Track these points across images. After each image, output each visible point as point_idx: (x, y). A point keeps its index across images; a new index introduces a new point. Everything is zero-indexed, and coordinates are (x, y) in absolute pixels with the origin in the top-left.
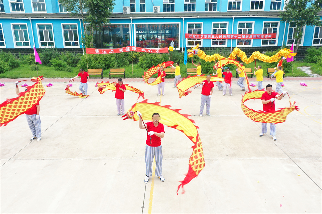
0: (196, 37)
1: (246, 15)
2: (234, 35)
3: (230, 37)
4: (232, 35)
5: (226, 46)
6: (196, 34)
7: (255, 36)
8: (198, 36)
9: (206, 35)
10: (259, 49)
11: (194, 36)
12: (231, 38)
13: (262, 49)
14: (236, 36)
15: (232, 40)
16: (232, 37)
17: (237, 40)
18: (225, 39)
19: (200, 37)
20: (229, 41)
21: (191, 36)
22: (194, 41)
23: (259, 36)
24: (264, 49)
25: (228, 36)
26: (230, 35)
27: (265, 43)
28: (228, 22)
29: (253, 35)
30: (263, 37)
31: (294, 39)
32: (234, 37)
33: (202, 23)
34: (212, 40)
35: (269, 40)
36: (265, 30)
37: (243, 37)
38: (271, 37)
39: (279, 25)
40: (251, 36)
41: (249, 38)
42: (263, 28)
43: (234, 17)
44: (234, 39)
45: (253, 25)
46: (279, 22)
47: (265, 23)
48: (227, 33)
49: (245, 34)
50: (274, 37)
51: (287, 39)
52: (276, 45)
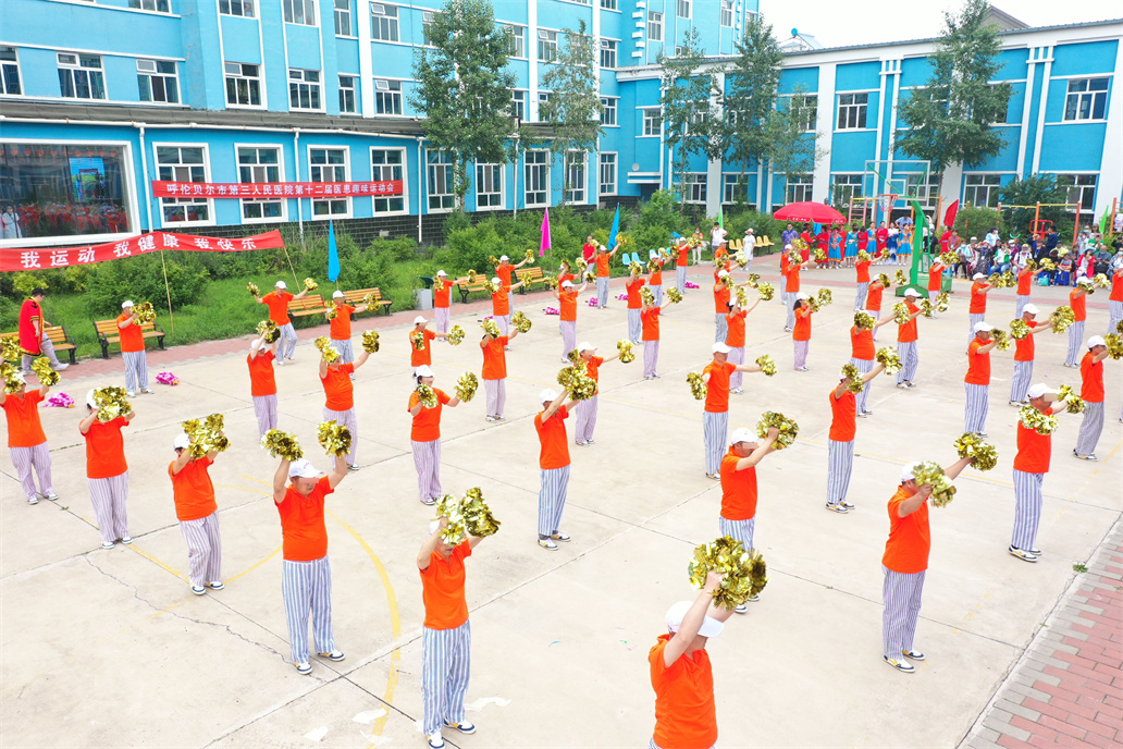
0: (192, 191)
2: (305, 185)
3: (294, 191)
4: (299, 184)
5: (284, 218)
6: (188, 183)
7: (356, 188)
8: (197, 187)
9: (224, 185)
10: (385, 224)
11: (184, 188)
12: (299, 196)
13: (377, 224)
14: (309, 189)
15: (299, 199)
16: (299, 190)
18: (278, 197)
19: (204, 191)
20: (293, 202)
21: (175, 190)
22: (185, 204)
23: (365, 189)
24: (381, 224)
25: (288, 190)
26: (294, 184)
27: (380, 206)
28: (280, 147)
29: (351, 184)
30: (373, 189)
31: (441, 196)
32: (305, 192)
33: (205, 145)
34: (241, 200)
35: (388, 198)
36: (376, 170)
37: (329, 191)
38: (390, 189)
39: (404, 156)
40: (347, 187)
41: (343, 195)
42: (372, 165)
43: (297, 130)
44: (305, 196)
45: (347, 156)
46: (404, 148)
47: (374, 152)
48: (282, 178)
49: (329, 181)
50: (399, 191)
51: (428, 196)
52: (406, 211)
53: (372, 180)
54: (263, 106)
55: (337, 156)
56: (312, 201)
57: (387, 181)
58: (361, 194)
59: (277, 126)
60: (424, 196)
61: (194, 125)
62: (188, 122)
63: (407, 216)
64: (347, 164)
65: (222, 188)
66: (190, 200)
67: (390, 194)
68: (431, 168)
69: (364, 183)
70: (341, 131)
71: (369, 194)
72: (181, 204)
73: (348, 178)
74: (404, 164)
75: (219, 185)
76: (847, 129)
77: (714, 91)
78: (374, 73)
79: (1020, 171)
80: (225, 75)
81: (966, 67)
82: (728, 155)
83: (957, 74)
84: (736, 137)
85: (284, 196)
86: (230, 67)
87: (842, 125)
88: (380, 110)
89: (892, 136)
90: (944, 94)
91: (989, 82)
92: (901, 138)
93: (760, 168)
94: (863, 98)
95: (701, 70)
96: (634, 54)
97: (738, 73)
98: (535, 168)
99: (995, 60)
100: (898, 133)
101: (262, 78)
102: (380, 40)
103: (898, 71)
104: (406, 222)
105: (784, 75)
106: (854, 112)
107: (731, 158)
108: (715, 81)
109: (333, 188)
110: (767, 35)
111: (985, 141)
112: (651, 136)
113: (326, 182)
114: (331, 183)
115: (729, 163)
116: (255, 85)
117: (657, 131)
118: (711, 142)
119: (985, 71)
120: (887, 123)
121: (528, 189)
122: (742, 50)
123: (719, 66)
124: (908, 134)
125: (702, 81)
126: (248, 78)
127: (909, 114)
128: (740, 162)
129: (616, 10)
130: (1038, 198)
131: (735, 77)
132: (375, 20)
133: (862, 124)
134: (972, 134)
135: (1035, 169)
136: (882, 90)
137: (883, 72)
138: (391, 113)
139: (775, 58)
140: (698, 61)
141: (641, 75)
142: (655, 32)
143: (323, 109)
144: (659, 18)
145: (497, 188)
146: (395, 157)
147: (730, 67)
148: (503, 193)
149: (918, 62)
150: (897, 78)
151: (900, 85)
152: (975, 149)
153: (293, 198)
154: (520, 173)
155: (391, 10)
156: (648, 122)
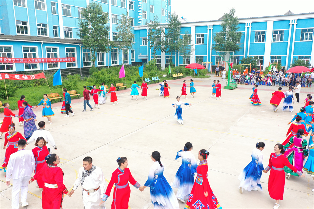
0: (8, 60)
1: (51, 41)
2: (45, 59)
3: (42, 60)
4: (43, 58)
5: (38, 69)
6: (6, 58)
7: (61, 60)
8: (9, 59)
9: (18, 58)
10: (70, 70)
11: (5, 59)
13: (68, 71)
15: (43, 63)
18: (36, 62)
19: (12, 60)
21: (2, 60)
22: (5, 65)
24: (69, 71)
25: (40, 60)
26: (41, 58)
27: (69, 65)
28: (37, 47)
29: (60, 58)
31: (87, 62)
32: (45, 61)
33: (12, 46)
34: (24, 63)
35: (71, 63)
36: (67, 54)
37: (52, 60)
39: (75, 50)
40: (58, 60)
41: (57, 62)
43: (42, 42)
45: (58, 50)
46: (76, 48)
47: (66, 49)
48: (37, 56)
50: (74, 60)
51: (83, 62)
52: (76, 67)
53: (66, 57)
54: (29, 34)
55: (55, 50)
56: (47, 63)
57: (70, 58)
58: (63, 61)
59: (36, 40)
60: (82, 62)
61: (8, 40)
62: (6, 39)
64: (58, 52)
65: (18, 60)
66: (7, 63)
67: (71, 61)
68: (84, 54)
69: (63, 58)
70: (56, 42)
71: (65, 61)
72: (4, 65)
73: (58, 56)
74: (75, 52)
76: (199, 44)
77: (163, 33)
78: (63, 25)
79: (244, 55)
80: (16, 25)
81: (231, 28)
82: (167, 50)
83: (228, 29)
84: (169, 46)
85: (38, 62)
86: (18, 22)
87: (197, 43)
88: (66, 36)
89: (211, 46)
90: (224, 35)
91: (236, 32)
92: (214, 46)
93: (176, 54)
94: (203, 35)
95: (159, 27)
96: (139, 22)
97: (169, 28)
98: (114, 54)
99: (238, 26)
101: (28, 26)
102: (65, 16)
103: (212, 28)
104: (77, 70)
105: (182, 29)
106: (201, 39)
107: (168, 52)
108: (163, 30)
109: (54, 60)
110: (177, 18)
111: (236, 47)
112: (144, 45)
113: (51, 58)
114: (53, 58)
115: (167, 53)
116: (26, 28)
117: (147, 44)
118: (162, 47)
119: (235, 29)
120: (210, 42)
121: (112, 60)
122: (170, 22)
123: (164, 26)
124: (216, 45)
125: (159, 30)
126: (24, 26)
127: (217, 40)
128: (170, 53)
129: (133, 10)
130: (250, 62)
132: (63, 10)
133: (203, 43)
134: (232, 45)
135: (248, 55)
136: (208, 33)
137: (208, 29)
138: (69, 37)
139: (179, 24)
140: (158, 24)
141: (141, 28)
142: (144, 16)
143: (48, 36)
144: (145, 12)
145: (103, 60)
146: (73, 50)
147: (167, 26)
148: (105, 61)
149: (217, 26)
150: (212, 30)
151: (213, 32)
152: (233, 48)
153: (41, 63)
154: (110, 55)
155: (68, 7)
156: (143, 41)
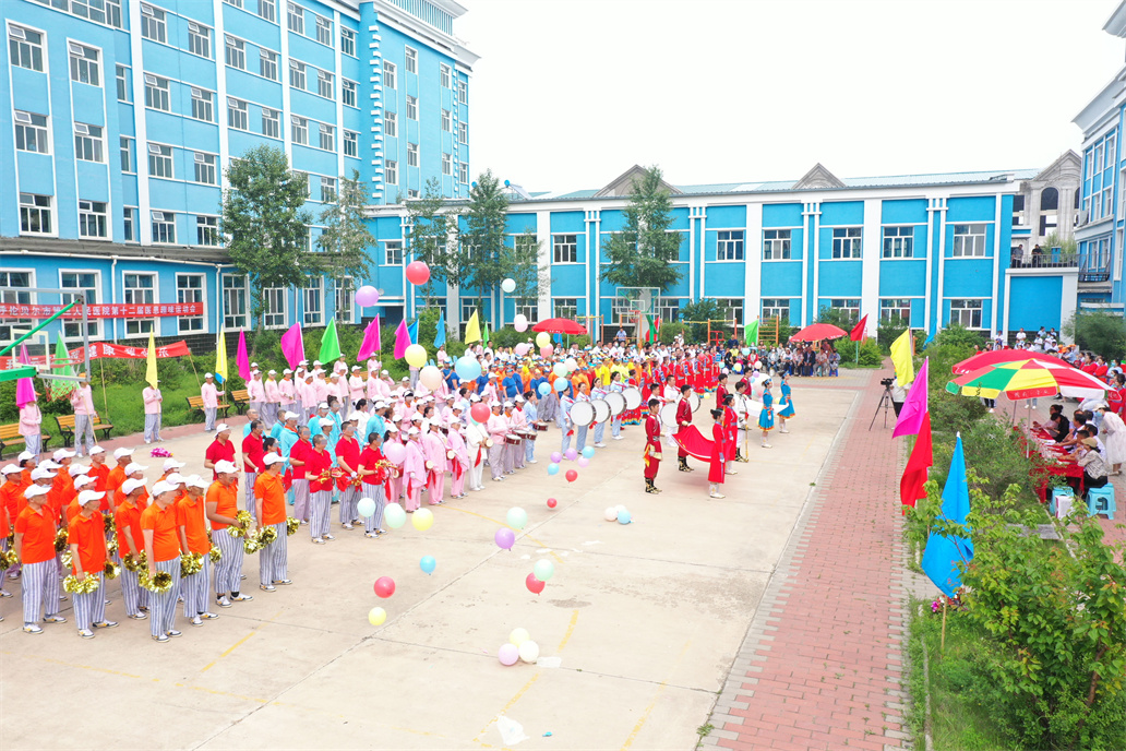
0: (18, 312)
2: (120, 306)
3: (111, 312)
4: (115, 305)
5: (100, 336)
6: (15, 305)
7: (164, 310)
8: (23, 309)
9: (49, 306)
10: (188, 341)
11: (11, 309)
12: (114, 316)
14: (124, 310)
16: (115, 311)
17: (125, 321)
18: (95, 318)
19: (29, 312)
20: (109, 322)
21: (4, 311)
22: (11, 325)
23: (171, 310)
24: (185, 342)
25: (106, 311)
26: (111, 305)
27: (184, 325)
28: (98, 272)
29: (160, 305)
30: (178, 310)
31: (234, 316)
32: (120, 313)
33: (32, 271)
34: (63, 321)
35: (190, 318)
36: (181, 292)
37: (140, 312)
38: (193, 311)
39: (204, 282)
40: (156, 309)
41: (152, 315)
42: (177, 289)
43: (116, 257)
44: (120, 317)
45: (156, 281)
46: (204, 274)
47: (179, 277)
48: (99, 299)
49: (139, 303)
50: (199, 312)
51: (224, 316)
52: (205, 330)
53: (177, 302)
55: (146, 280)
57: (189, 303)
58: (168, 315)
59: (98, 254)
60: (221, 317)
63: (207, 335)
64: (156, 288)
65: (46, 309)
66: (15, 320)
67: (191, 315)
68: (226, 291)
69: (170, 305)
70: (152, 258)
71: (174, 315)
72: (8, 324)
73: (156, 300)
74: (204, 288)
75: (44, 306)
76: (562, 263)
77: (453, 229)
78: (151, 206)
79: (692, 296)
80: (19, 205)
81: (651, 220)
82: (467, 282)
83: (642, 223)
84: (473, 267)
85: (101, 316)
86: (24, 198)
87: (557, 260)
88: (155, 239)
89: (597, 269)
90: (634, 238)
91: (666, 231)
92: (606, 270)
93: (493, 293)
94: (572, 238)
95: (440, 211)
96: (375, 195)
97: (473, 215)
98: (311, 292)
99: (669, 215)
100: (602, 267)
101: (53, 208)
102: (156, 176)
103: (598, 219)
104: (206, 340)
105: (508, 217)
106: (567, 249)
107: (470, 285)
108: (453, 221)
109: (144, 310)
110: (495, 186)
111: (667, 274)
112: (393, 265)
113: (147, 304)
114: (141, 304)
115: (467, 288)
116: (45, 214)
117: (400, 261)
118: (453, 271)
119: (663, 222)
120: (593, 259)
121: (306, 310)
122: (475, 198)
123: (456, 209)
124: (612, 267)
125: (441, 220)
126: (40, 208)
127: (613, 253)
128: (478, 288)
129: (357, 157)
130: (707, 316)
131: (470, 219)
132: (151, 159)
133: (574, 259)
134: (658, 268)
135: (702, 296)
136: (587, 233)
137: (587, 219)
138: (165, 241)
139: (503, 203)
140: (438, 204)
141: (382, 213)
142: (391, 177)
144: (393, 165)
145: (281, 310)
146: (195, 282)
147: (466, 210)
148: (286, 314)
149: (612, 213)
150: (597, 224)
151: (600, 230)
152: (661, 278)
153: (109, 318)
154: (300, 297)
155: (166, 150)
156: (390, 253)
